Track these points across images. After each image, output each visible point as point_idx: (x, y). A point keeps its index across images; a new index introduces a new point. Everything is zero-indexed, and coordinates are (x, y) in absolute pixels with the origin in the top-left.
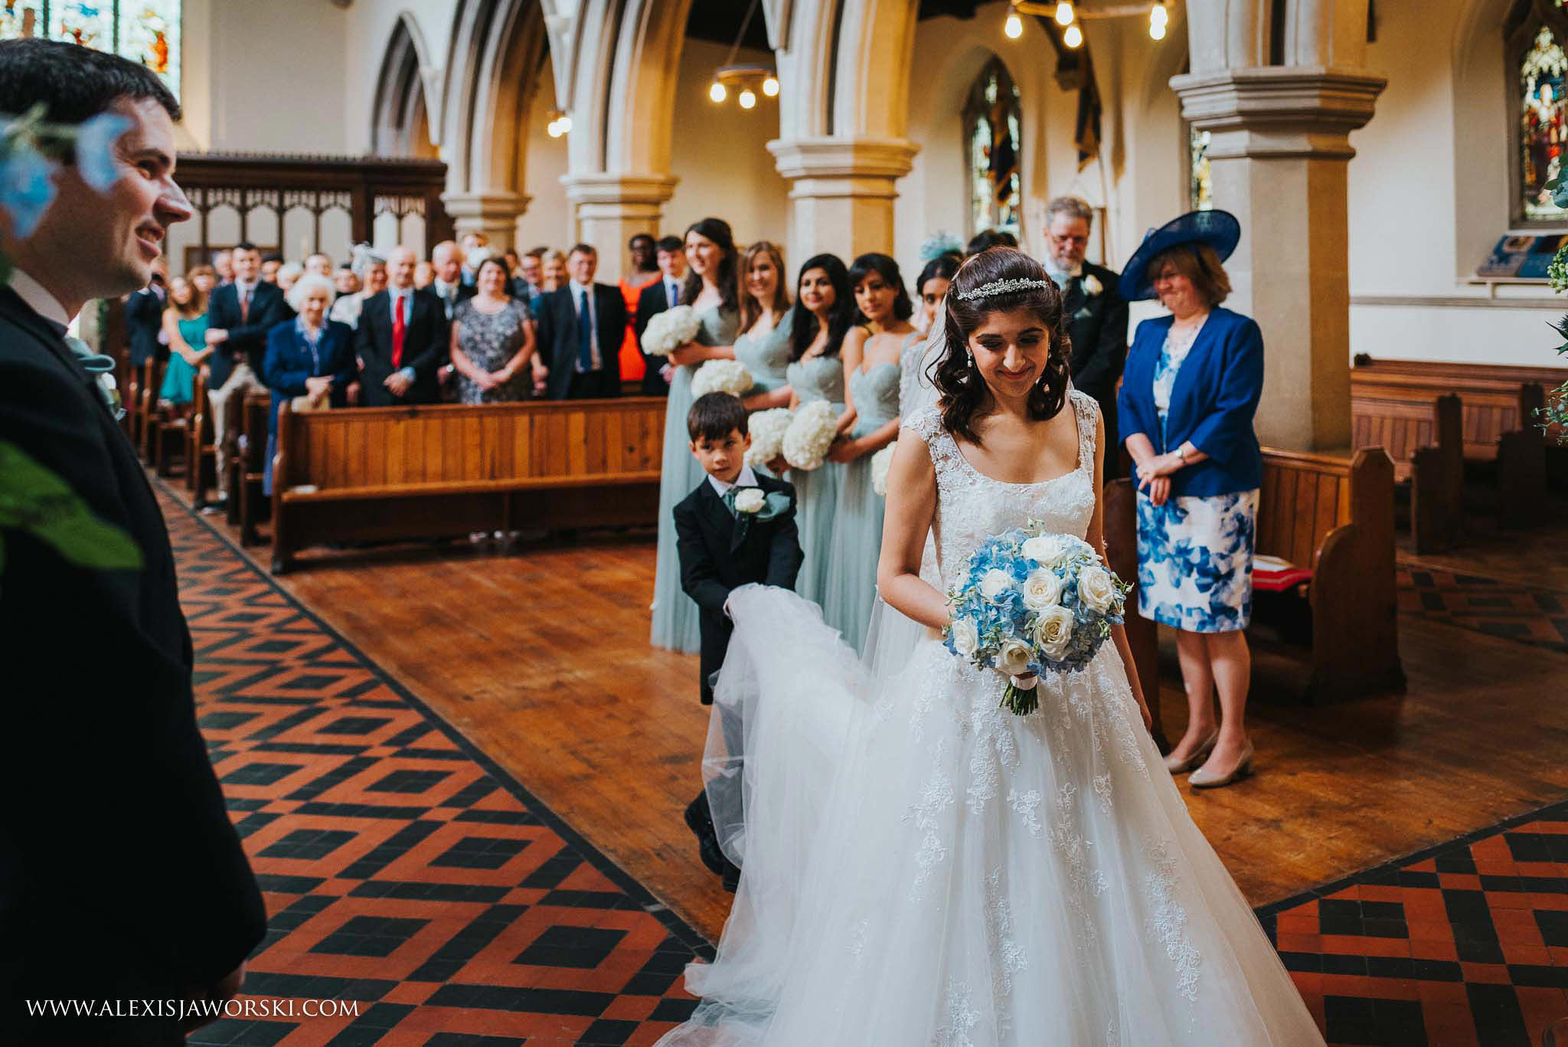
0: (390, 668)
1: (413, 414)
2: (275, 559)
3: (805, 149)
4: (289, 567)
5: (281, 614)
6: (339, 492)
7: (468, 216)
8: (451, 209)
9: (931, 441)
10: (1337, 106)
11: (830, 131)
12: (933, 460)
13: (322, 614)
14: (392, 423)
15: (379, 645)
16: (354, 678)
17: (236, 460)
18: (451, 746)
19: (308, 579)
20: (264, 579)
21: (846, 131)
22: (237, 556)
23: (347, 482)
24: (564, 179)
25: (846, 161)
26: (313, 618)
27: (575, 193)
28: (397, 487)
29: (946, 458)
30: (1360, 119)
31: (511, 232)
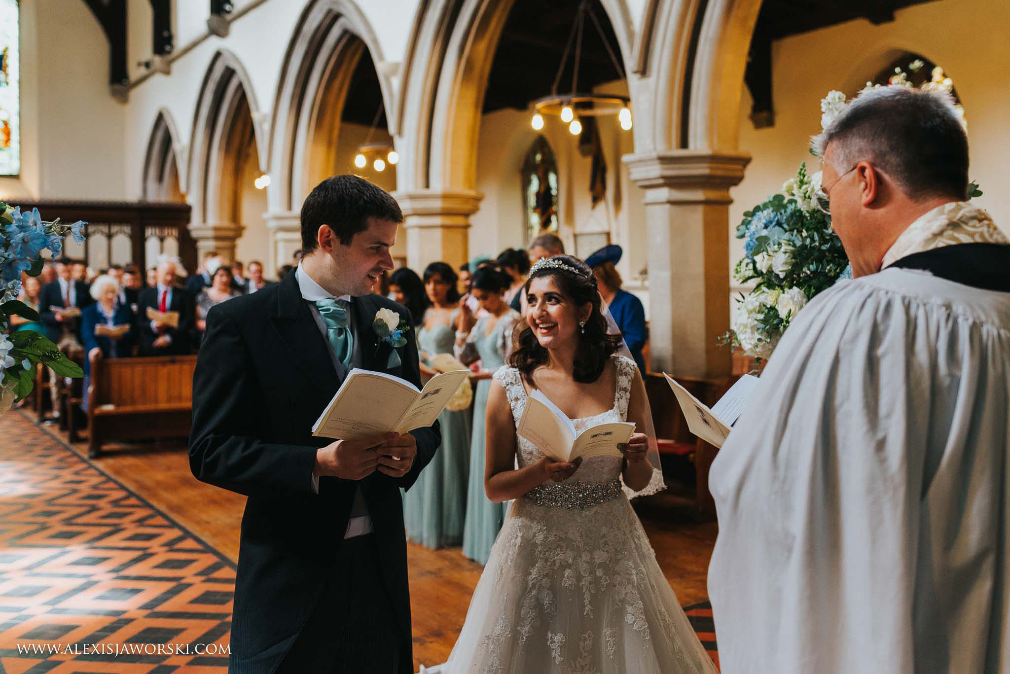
0: (162, 508)
1: (173, 362)
2: (91, 449)
3: (412, 197)
4: (99, 455)
5: (95, 480)
6: (128, 409)
7: (206, 238)
8: (194, 234)
9: (507, 388)
10: (720, 173)
11: (427, 186)
12: (509, 400)
13: (121, 480)
14: (160, 367)
15: (155, 496)
16: (140, 513)
17: (64, 391)
18: (199, 547)
19: (110, 461)
20: (83, 461)
21: (438, 185)
22: (66, 448)
23: (133, 402)
24: (266, 216)
25: (437, 205)
26: (115, 482)
27: (273, 224)
28: (163, 406)
29: (517, 399)
30: (736, 180)
31: (232, 249)
